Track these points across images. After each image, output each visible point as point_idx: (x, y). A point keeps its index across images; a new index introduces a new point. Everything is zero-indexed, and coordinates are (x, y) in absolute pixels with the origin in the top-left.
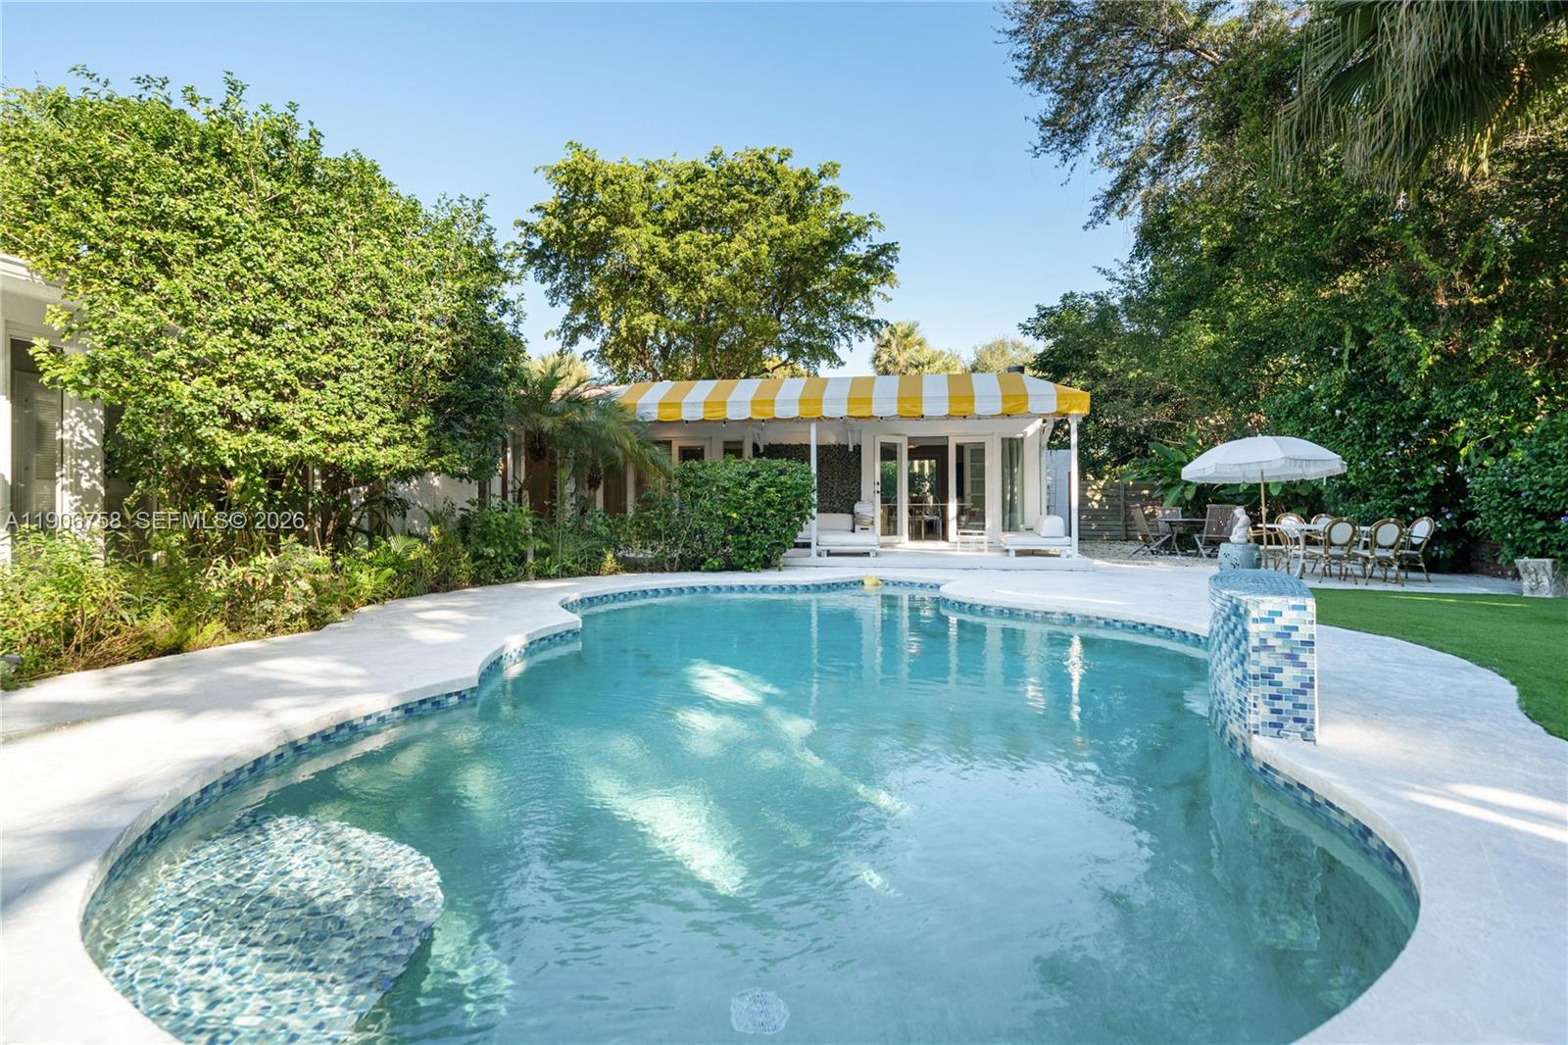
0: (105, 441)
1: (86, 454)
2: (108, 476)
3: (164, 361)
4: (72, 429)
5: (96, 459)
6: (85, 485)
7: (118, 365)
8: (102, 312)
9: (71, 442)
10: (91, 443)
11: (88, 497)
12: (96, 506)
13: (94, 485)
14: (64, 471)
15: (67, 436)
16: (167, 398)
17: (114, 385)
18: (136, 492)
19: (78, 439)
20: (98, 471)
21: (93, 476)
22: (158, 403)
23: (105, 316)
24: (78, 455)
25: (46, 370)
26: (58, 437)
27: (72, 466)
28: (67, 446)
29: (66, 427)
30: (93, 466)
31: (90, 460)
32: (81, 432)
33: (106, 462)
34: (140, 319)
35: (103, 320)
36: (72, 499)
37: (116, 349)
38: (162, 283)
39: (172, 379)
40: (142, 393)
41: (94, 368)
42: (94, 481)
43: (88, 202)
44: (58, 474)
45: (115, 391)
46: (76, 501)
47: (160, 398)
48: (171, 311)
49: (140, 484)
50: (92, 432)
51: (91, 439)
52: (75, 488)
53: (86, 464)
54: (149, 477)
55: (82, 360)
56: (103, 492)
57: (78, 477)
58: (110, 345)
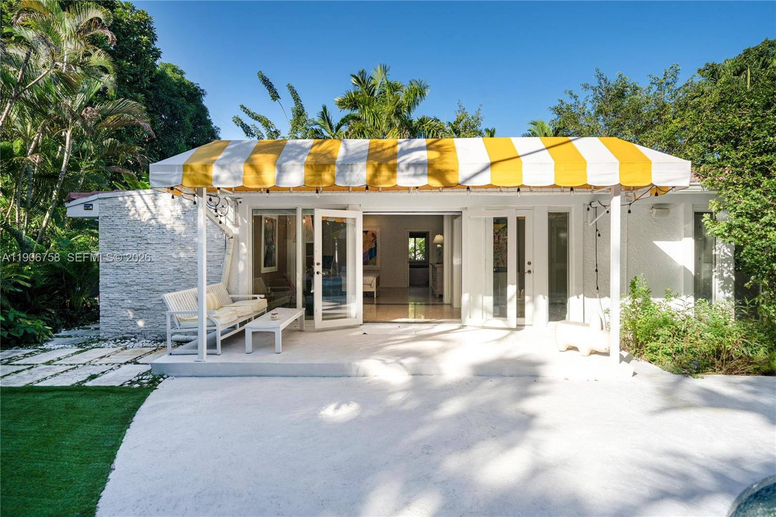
0: (735, 254)
1: (726, 261)
2: (737, 272)
3: (765, 223)
4: (720, 249)
5: (731, 263)
6: (725, 275)
7: (742, 227)
8: (734, 202)
9: (719, 255)
10: (728, 255)
11: (727, 281)
12: (731, 286)
13: (730, 275)
14: (716, 269)
15: (717, 253)
16: (768, 241)
17: (739, 236)
18: (751, 281)
19: (722, 254)
20: (731, 268)
21: (729, 271)
22: (762, 244)
23: (735, 203)
24: (722, 261)
25: (708, 229)
26: (714, 253)
27: (719, 267)
28: (717, 257)
29: (717, 248)
30: (729, 266)
31: (728, 263)
32: (724, 250)
33: (735, 264)
34: (753, 203)
35: (735, 205)
36: (719, 282)
37: (741, 219)
38: (765, 181)
39: (771, 231)
40: (753, 239)
41: (731, 228)
42: (729, 274)
43: (728, 151)
44: (713, 270)
45: (740, 239)
46: (721, 283)
47: (764, 241)
48: (770, 196)
49: (753, 277)
50: (729, 250)
51: (728, 253)
52: (721, 277)
53: (726, 265)
54: (758, 274)
55: (725, 225)
56: (734, 279)
57: (722, 272)
58: (738, 217)
